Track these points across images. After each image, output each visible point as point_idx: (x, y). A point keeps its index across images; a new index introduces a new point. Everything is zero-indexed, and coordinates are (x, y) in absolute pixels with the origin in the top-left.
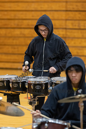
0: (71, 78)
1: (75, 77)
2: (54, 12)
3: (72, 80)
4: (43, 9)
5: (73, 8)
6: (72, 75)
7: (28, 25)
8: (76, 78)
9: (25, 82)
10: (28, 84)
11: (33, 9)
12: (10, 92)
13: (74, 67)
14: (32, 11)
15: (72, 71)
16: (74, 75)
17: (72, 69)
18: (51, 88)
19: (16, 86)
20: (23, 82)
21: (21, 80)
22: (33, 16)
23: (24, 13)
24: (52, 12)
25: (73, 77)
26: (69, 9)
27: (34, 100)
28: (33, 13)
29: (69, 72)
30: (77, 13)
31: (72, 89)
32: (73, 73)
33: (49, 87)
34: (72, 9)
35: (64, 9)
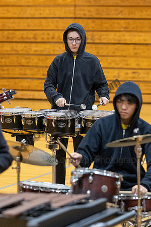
0: (120, 110)
1: (125, 110)
2: (57, 19)
3: (121, 114)
4: (42, 16)
5: (84, 15)
6: (121, 106)
7: (22, 38)
8: (127, 111)
9: (43, 117)
10: (48, 119)
11: (29, 16)
12: (20, 132)
13: (126, 96)
14: (28, 18)
15: (123, 101)
16: (124, 107)
17: (124, 98)
18: (79, 125)
19: (30, 123)
20: (41, 117)
21: (38, 115)
22: (29, 26)
23: (17, 20)
24: (54, 20)
25: (122, 109)
26: (79, 16)
27: (56, 143)
28: (29, 20)
29: (119, 102)
30: (90, 21)
31: (121, 126)
32: (123, 104)
33: (76, 124)
34: (82, 16)
35: (72, 16)
